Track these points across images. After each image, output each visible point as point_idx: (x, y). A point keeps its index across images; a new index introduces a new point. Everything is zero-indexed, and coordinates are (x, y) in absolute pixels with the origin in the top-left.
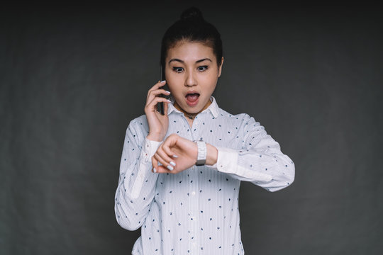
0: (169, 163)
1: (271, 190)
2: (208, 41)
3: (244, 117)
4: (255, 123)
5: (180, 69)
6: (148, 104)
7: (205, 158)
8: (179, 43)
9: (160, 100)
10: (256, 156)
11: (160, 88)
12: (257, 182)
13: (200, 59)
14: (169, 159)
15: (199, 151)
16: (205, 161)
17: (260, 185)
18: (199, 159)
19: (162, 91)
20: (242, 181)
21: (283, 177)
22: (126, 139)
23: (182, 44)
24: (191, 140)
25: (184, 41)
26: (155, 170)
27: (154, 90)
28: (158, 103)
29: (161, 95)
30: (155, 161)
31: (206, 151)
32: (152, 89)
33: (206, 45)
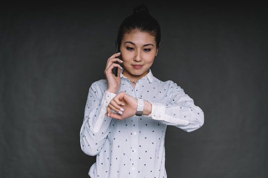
0: (119, 109)
1: (189, 131)
2: (153, 32)
3: (170, 83)
4: (177, 87)
5: (132, 49)
6: (107, 68)
7: (142, 110)
8: (133, 31)
9: (116, 65)
10: (178, 108)
11: (116, 57)
12: (179, 126)
13: (146, 44)
14: (119, 107)
15: (138, 105)
16: (142, 112)
17: (180, 128)
18: (138, 110)
19: (118, 60)
20: (168, 126)
21: (197, 122)
22: (89, 95)
23: (135, 32)
24: (134, 97)
25: (137, 30)
26: (109, 115)
27: (112, 58)
28: (115, 67)
29: (117, 62)
30: (109, 109)
31: (143, 105)
32: (111, 58)
33: (151, 35)
